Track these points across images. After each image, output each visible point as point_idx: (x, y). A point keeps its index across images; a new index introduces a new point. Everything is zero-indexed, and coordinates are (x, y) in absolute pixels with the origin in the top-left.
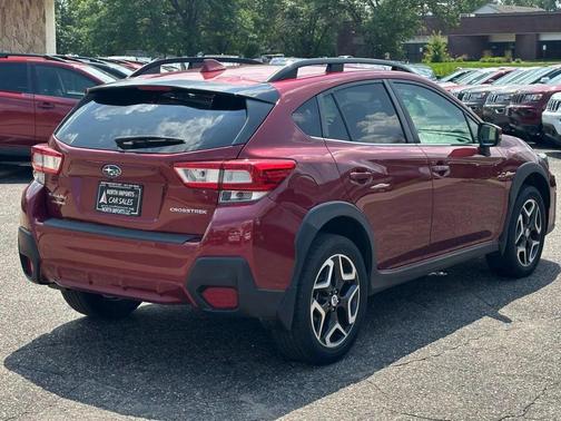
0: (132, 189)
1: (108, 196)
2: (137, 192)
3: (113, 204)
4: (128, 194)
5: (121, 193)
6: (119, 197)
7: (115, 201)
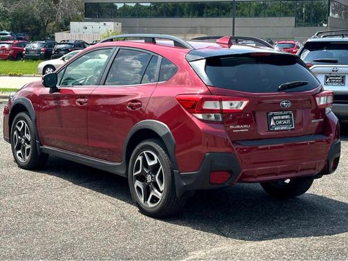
0: (288, 114)
1: (275, 121)
2: (291, 115)
3: (279, 125)
4: (287, 117)
5: (283, 117)
6: (282, 120)
7: (280, 122)
